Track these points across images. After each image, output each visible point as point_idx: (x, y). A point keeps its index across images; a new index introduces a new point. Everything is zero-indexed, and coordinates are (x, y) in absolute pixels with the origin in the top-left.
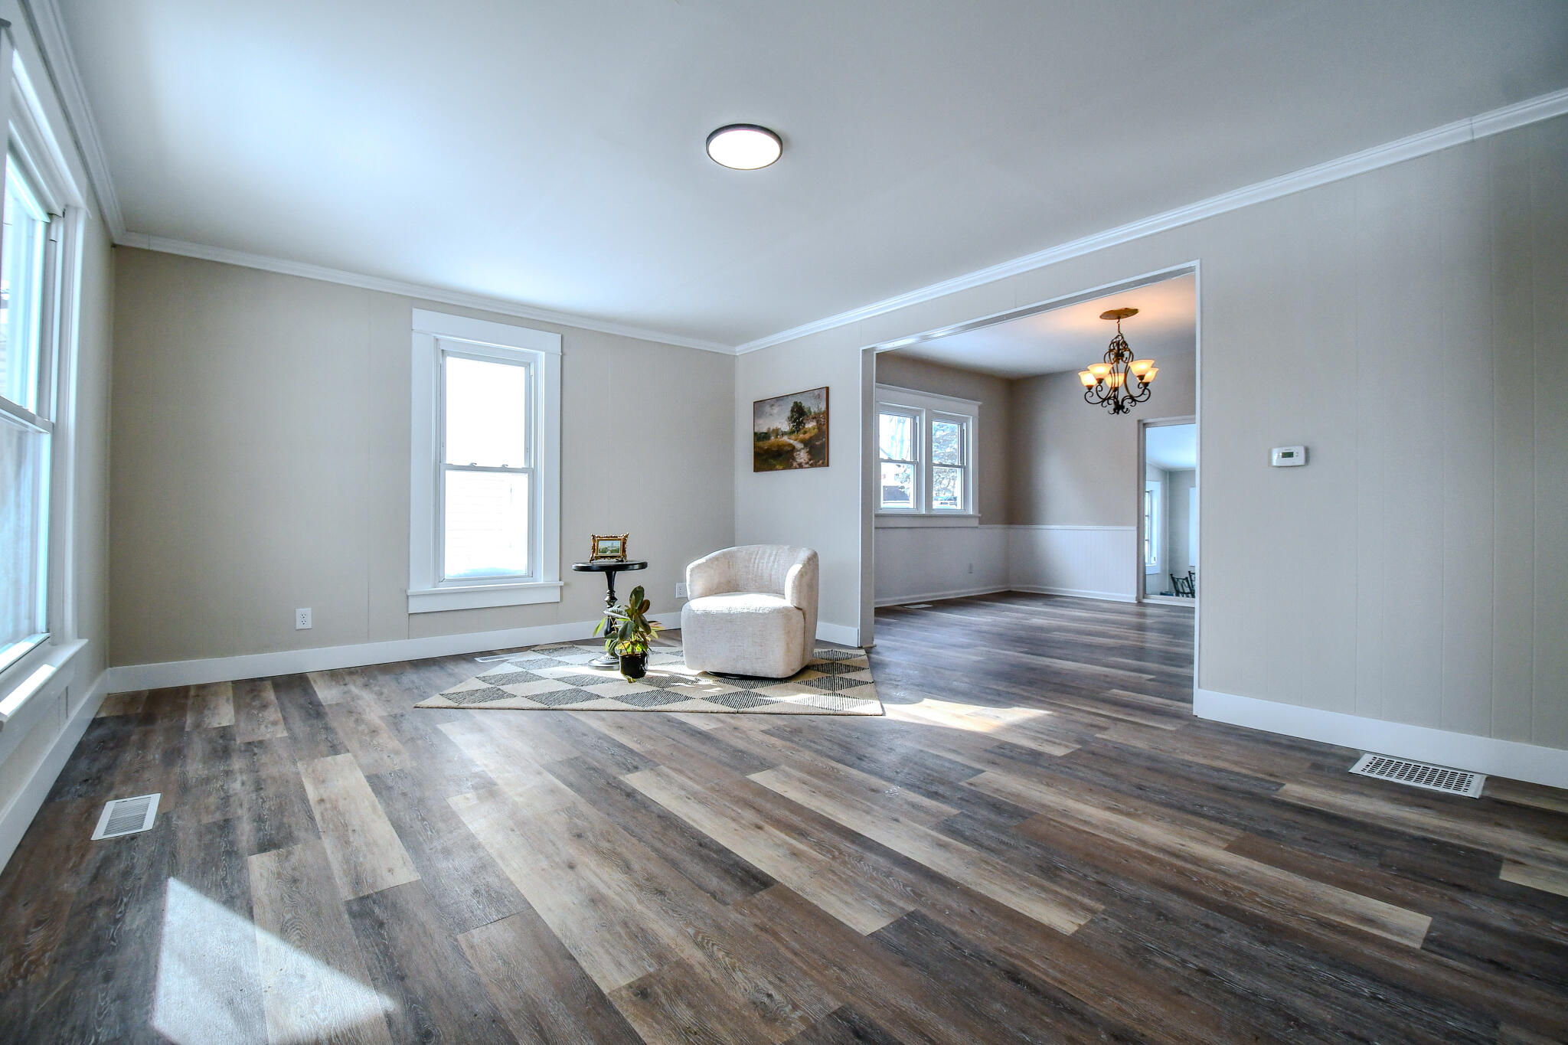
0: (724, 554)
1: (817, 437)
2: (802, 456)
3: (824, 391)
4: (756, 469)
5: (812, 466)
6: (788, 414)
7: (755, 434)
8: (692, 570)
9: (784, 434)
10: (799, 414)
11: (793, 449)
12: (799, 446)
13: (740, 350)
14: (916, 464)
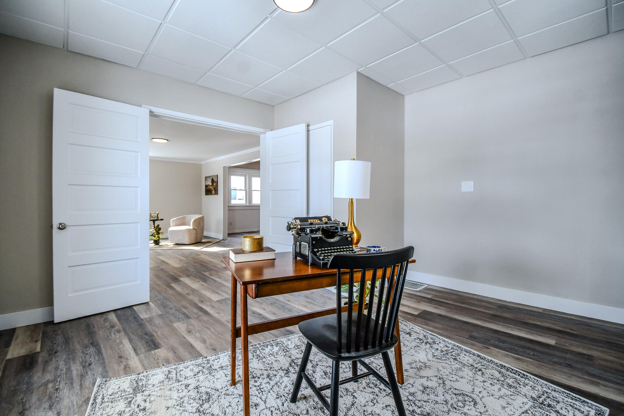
0: (182, 217)
1: (216, 187)
2: (213, 192)
3: (217, 176)
4: (206, 195)
5: (215, 194)
6: (211, 181)
7: (206, 185)
8: (172, 221)
9: (210, 186)
10: (213, 181)
11: (212, 190)
12: (213, 189)
13: (202, 163)
14: (246, 190)
